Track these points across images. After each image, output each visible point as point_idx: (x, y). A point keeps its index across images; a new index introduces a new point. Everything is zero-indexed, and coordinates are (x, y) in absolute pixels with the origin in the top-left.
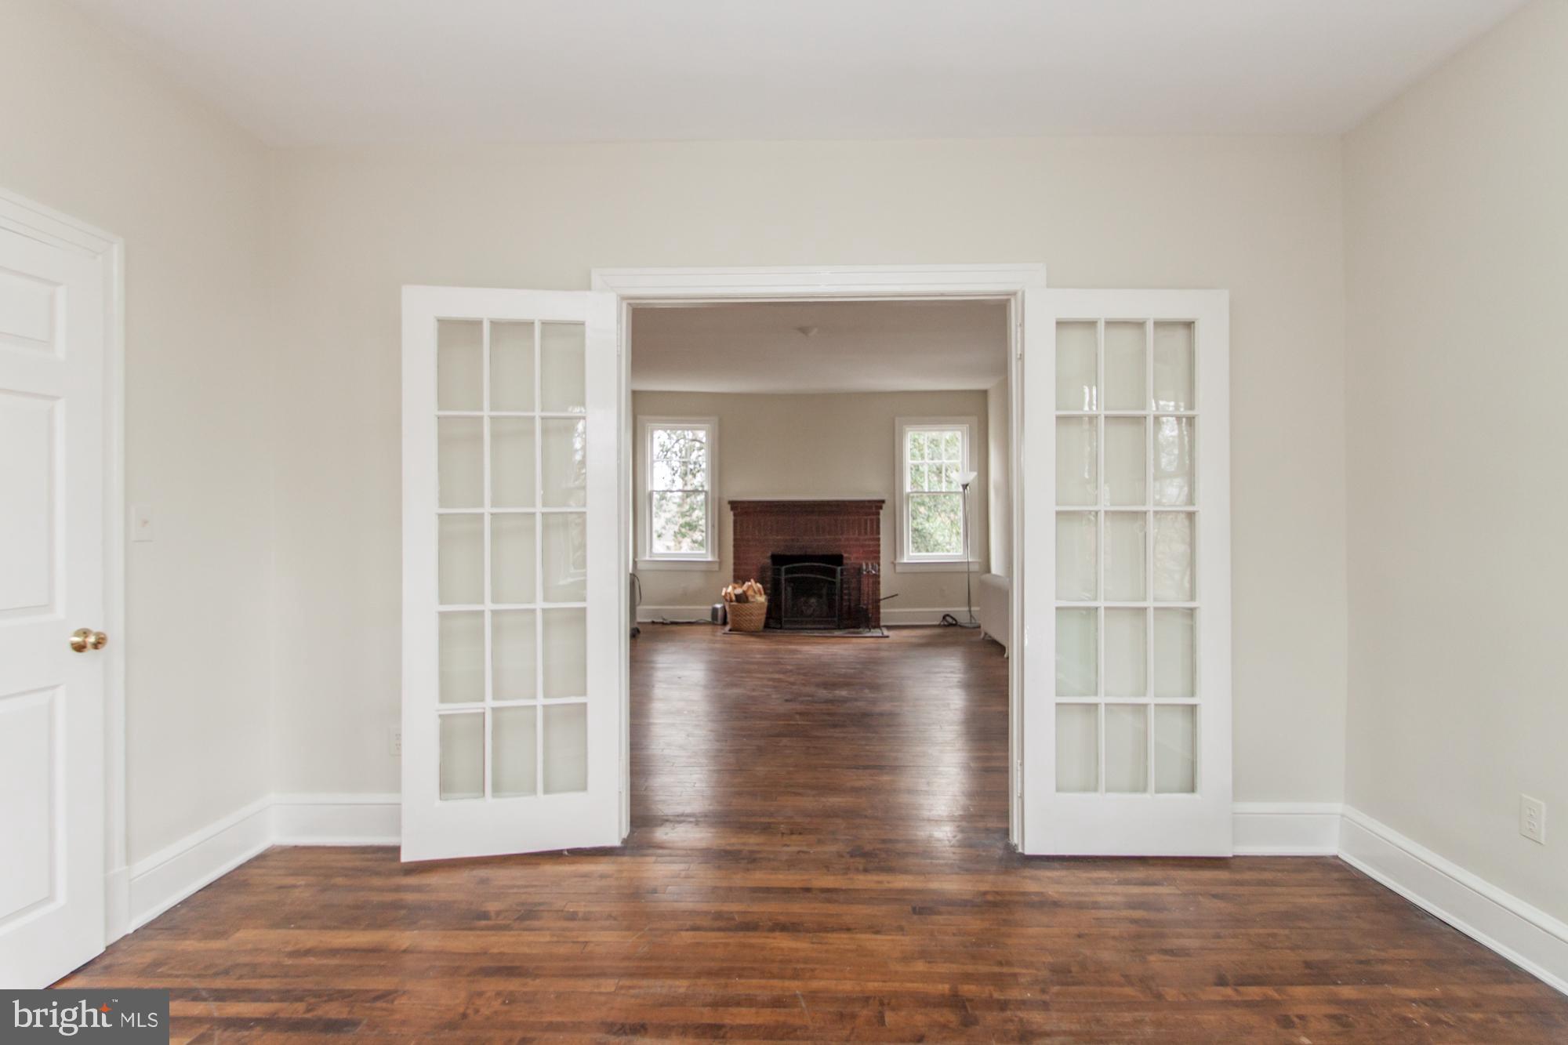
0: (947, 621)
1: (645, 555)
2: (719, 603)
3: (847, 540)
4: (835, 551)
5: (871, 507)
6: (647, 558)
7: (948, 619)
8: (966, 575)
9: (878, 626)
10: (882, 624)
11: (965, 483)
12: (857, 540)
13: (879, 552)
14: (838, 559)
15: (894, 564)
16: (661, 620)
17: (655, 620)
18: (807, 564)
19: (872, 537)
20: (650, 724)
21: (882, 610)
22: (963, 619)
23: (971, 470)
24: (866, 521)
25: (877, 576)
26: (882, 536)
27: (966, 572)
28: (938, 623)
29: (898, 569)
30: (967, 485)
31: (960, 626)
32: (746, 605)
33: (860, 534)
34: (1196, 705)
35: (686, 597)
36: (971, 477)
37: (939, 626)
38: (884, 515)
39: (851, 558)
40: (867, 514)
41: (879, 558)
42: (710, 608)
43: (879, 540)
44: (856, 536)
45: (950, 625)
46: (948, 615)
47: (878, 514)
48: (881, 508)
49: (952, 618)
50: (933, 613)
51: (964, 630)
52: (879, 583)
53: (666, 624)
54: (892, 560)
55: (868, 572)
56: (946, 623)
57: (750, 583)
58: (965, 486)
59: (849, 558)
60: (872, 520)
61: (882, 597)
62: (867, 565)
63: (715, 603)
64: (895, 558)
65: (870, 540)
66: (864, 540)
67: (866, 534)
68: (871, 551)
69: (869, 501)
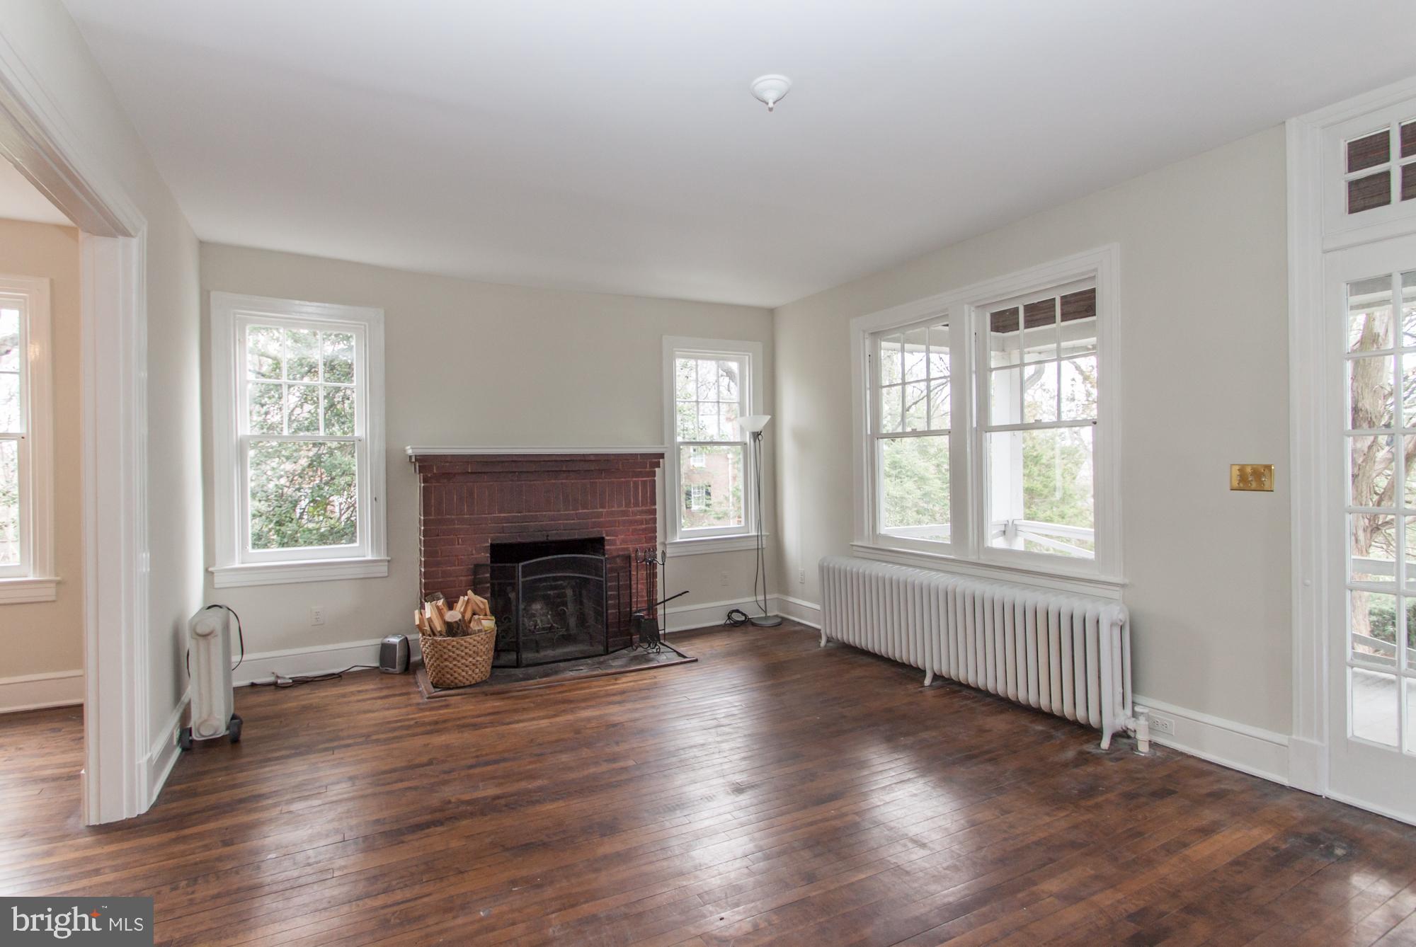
0: (734, 619)
1: (231, 556)
2: (394, 635)
3: (612, 513)
4: (593, 533)
5: (643, 465)
6: (237, 565)
7: (736, 615)
11: (755, 431)
12: (624, 513)
13: (655, 530)
14: (597, 544)
15: (664, 545)
16: (271, 679)
17: (257, 681)
18: (550, 557)
19: (645, 508)
20: (255, 852)
22: (754, 613)
24: (636, 484)
25: (653, 566)
26: (658, 506)
27: (754, 549)
28: (723, 623)
29: (673, 552)
31: (751, 624)
32: (468, 638)
33: (628, 505)
35: (321, 631)
37: (725, 627)
38: (660, 475)
39: (617, 543)
40: (638, 475)
41: (655, 538)
42: (378, 641)
43: (654, 512)
44: (623, 508)
45: (738, 624)
46: (737, 611)
47: (654, 474)
48: (658, 465)
49: (740, 613)
50: (718, 609)
52: (655, 575)
53: (285, 687)
54: (667, 540)
55: (640, 561)
56: (733, 622)
57: (466, 598)
58: (756, 435)
59: (613, 543)
60: (644, 483)
61: (661, 598)
62: (638, 550)
63: (386, 637)
65: (642, 512)
66: (634, 514)
67: (636, 505)
68: (645, 530)
69: (642, 455)
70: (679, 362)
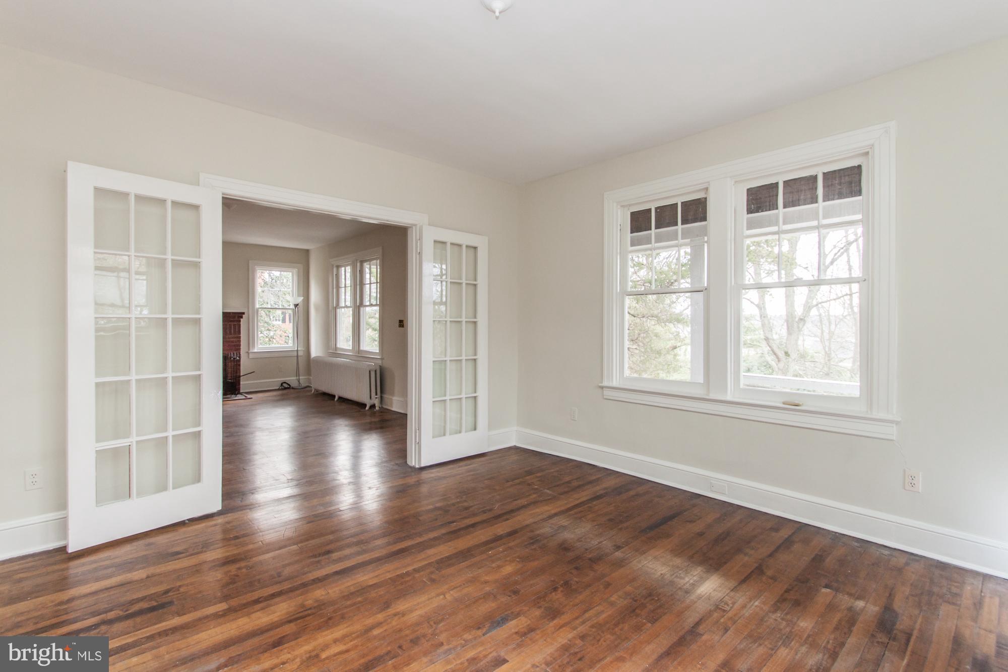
0: (283, 386)
5: (234, 317)
7: (284, 385)
8: (296, 358)
9: (239, 393)
10: (241, 391)
11: (296, 303)
13: (240, 346)
15: (248, 353)
19: (235, 336)
21: (241, 383)
22: (294, 384)
23: (299, 296)
24: (232, 325)
25: (239, 361)
26: (242, 335)
27: (295, 356)
28: (278, 388)
29: (251, 356)
30: (298, 305)
31: (293, 388)
34: (477, 396)
36: (300, 300)
37: (279, 390)
38: (243, 322)
40: (233, 321)
41: (240, 349)
43: (240, 337)
45: (286, 388)
46: (285, 383)
47: (240, 321)
48: (242, 317)
49: (287, 384)
50: (276, 381)
51: (296, 390)
52: (240, 365)
54: (247, 350)
55: (234, 358)
56: (283, 388)
58: (296, 305)
60: (234, 325)
61: (241, 375)
62: (234, 354)
64: (249, 349)
65: (235, 338)
66: (229, 338)
67: (230, 333)
68: (235, 345)
69: (233, 313)
70: (259, 273)
